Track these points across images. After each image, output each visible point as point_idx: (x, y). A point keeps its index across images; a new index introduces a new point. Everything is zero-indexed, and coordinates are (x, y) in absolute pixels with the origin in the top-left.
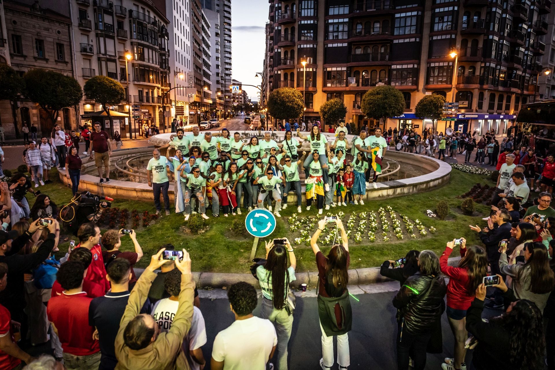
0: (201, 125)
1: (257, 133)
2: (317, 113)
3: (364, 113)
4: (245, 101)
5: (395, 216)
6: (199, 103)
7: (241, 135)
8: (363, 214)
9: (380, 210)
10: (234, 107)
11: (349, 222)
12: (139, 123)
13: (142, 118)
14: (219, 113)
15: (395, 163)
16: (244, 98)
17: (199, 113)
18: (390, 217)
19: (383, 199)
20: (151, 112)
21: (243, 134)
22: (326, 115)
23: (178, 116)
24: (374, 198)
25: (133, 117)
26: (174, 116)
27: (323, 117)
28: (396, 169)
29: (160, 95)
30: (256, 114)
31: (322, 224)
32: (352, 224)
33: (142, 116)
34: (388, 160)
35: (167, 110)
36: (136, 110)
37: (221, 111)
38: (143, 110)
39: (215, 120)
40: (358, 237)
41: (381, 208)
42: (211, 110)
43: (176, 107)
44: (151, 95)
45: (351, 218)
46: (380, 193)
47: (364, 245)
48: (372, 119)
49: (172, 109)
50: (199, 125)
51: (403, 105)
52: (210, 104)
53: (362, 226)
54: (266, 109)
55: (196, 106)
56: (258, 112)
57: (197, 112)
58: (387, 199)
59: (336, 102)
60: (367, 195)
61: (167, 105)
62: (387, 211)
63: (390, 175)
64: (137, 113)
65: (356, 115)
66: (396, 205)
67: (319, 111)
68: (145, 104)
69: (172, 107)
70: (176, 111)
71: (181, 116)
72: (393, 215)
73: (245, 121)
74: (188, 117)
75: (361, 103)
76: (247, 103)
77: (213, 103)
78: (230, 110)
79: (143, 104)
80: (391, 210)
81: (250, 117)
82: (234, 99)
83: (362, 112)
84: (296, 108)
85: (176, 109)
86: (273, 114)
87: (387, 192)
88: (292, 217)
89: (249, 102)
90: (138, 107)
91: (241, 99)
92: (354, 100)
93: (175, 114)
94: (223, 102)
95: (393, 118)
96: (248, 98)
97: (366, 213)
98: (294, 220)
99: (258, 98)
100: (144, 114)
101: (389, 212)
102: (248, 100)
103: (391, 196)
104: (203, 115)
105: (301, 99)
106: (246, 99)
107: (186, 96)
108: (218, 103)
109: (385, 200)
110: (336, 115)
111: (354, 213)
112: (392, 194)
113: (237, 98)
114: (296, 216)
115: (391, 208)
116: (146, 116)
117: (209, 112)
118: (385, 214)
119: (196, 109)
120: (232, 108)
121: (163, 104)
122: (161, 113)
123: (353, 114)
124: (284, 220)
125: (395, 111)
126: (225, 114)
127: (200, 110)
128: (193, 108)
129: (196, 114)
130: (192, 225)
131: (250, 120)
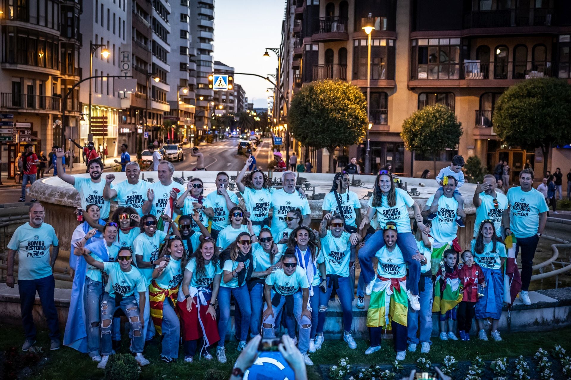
0: (144, 158)
2: (397, 134)
3: (500, 135)
4: (240, 108)
6: (141, 110)
7: (230, 181)
8: (500, 363)
9: (538, 354)
13: (17, 141)
14: (183, 131)
16: (239, 101)
17: (140, 131)
18: (561, 371)
20: (37, 128)
22: (417, 139)
23: (94, 137)
24: (524, 326)
26: (86, 137)
27: (411, 144)
29: (59, 92)
30: (262, 136)
33: (18, 136)
34: (556, 242)
35: (72, 124)
36: (5, 124)
37: (188, 127)
38: (19, 125)
39: (175, 148)
41: (541, 350)
42: (167, 125)
43: (91, 118)
44: (38, 93)
45: (473, 372)
46: (537, 315)
48: (518, 149)
49: (82, 122)
50: (139, 157)
52: (165, 112)
54: (286, 126)
55: (135, 116)
56: (269, 130)
57: (136, 129)
58: (553, 330)
59: (438, 111)
60: (509, 320)
61: (72, 114)
62: (554, 357)
63: (559, 275)
64: (5, 131)
65: (482, 141)
67: (400, 130)
68: (25, 111)
69: (83, 119)
70: (91, 126)
71: (101, 137)
72: (568, 366)
73: (239, 150)
74: (115, 139)
75: (492, 114)
76: (244, 110)
77: (171, 110)
78: (207, 125)
79: (20, 111)
80: (562, 354)
81: (250, 142)
82: (217, 103)
83: (495, 134)
84: (352, 124)
85: (91, 122)
86: (300, 135)
87: (554, 313)
88: (338, 364)
89: (249, 109)
90: (9, 118)
91: (232, 102)
92: (478, 108)
93: (88, 133)
94: (193, 108)
95: (565, 147)
96: (246, 101)
97: (505, 360)
98: (342, 374)
99: (269, 100)
100: (21, 133)
101: (560, 358)
102: (246, 105)
103: (563, 322)
104: (150, 136)
105: (361, 106)
106: (243, 103)
107: (114, 95)
108: (182, 111)
109: (549, 331)
110: (439, 139)
111: (480, 360)
112: (565, 317)
113: (223, 100)
114: (347, 365)
115: (562, 349)
116: (26, 136)
117: (162, 130)
118: (549, 364)
119: (133, 122)
120: (211, 122)
121: (63, 111)
122: (59, 131)
123: (475, 137)
124: (321, 373)
125: (568, 133)
126: (196, 133)
127: (143, 126)
128: (129, 121)
129: (133, 133)
130: (113, 379)
131: (249, 148)
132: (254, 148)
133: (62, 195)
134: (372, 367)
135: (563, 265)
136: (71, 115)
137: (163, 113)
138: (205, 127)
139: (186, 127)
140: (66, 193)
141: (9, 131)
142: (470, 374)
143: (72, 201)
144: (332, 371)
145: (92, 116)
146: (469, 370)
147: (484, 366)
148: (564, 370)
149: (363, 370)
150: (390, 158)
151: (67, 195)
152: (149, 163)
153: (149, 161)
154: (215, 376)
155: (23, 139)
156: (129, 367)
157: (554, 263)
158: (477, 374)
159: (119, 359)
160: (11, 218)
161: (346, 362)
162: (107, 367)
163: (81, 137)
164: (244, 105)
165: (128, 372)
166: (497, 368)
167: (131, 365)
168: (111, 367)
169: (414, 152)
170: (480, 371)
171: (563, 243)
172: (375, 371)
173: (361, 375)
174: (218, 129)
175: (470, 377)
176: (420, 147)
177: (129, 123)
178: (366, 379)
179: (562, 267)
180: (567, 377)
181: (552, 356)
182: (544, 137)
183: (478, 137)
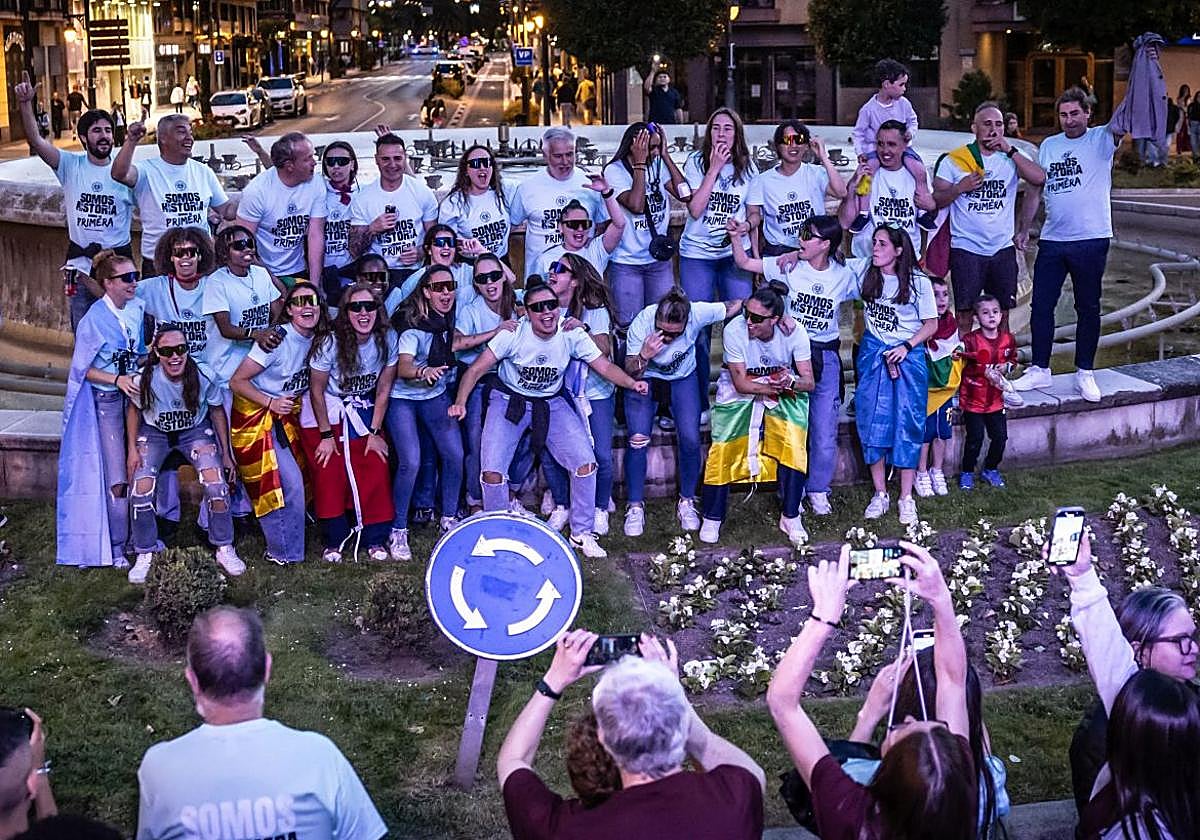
0: (217, 111)
1: (488, 135)
2: (797, 29)
3: (1032, 20)
5: (1191, 533)
7: (411, 151)
8: (1030, 529)
9: (1116, 507)
10: (382, 13)
11: (958, 570)
14: (305, 46)
15: (1193, 271)
17: (204, 49)
18: (1167, 541)
19: (1131, 449)
21: (418, 144)
22: (843, 38)
23: (99, 69)
24: (1087, 447)
26: (81, 70)
27: (828, 50)
30: (488, 48)
31: (827, 586)
32: (972, 580)
34: (1160, 258)
35: (48, 40)
37: (317, 36)
39: (286, 84)
40: (1006, 647)
41: (1122, 497)
42: (267, 31)
43: (90, 24)
45: (972, 554)
46: (1114, 422)
47: (1039, 684)
48: (1076, 51)
49: (69, 35)
50: (206, 110)
53: (1023, 590)
54: (540, 21)
55: (190, 14)
56: (503, 34)
57: (195, 46)
58: (1152, 452)
60: (1052, 435)
61: (47, 17)
62: (1154, 513)
63: (1167, 331)
65: (994, 34)
67: (804, 18)
69: (71, 26)
70: (90, 43)
71: (118, 67)
72: (1181, 530)
74: (148, 70)
78: (360, 28)
80: (1170, 504)
81: (459, 63)
83: (1021, 18)
84: (691, 9)
85: (90, 34)
86: (573, 40)
87: (1153, 416)
88: (670, 555)
93: (86, 59)
95: (1183, 41)
97: (1043, 522)
98: (677, 571)
101: (1165, 513)
103: (1174, 434)
104: (227, 60)
109: (1142, 456)
110: (893, 35)
111: (987, 527)
112: (1177, 423)
114: (688, 551)
115: (1170, 493)
117: (255, 44)
118: (1140, 528)
119: (187, 29)
120: (368, 20)
121: (24, 13)
122: (19, 58)
123: (977, 28)
124: (631, 572)
125: (1188, 10)
126: (334, 48)
127: (211, 37)
128: (177, 27)
129: (189, 54)
130: (165, 604)
131: (458, 77)
132: (469, 77)
133: (30, 201)
134: (745, 553)
135: (1176, 310)
136: (43, 19)
138: (354, 34)
139: (309, 34)
140: (37, 197)
142: (965, 558)
143: (52, 214)
144: (656, 565)
145: (91, 19)
146: (961, 548)
147: (994, 539)
148: (1173, 538)
149: (726, 560)
150: (783, 86)
151: (41, 201)
152: (230, 122)
153: (228, 118)
154: (391, 587)
156: (199, 575)
157: (1153, 306)
158: (981, 557)
159: (174, 560)
161: (687, 545)
162: (148, 579)
163: (71, 71)
165: (197, 588)
166: (1025, 541)
167: (205, 572)
168: (159, 577)
169: (838, 67)
170: (986, 551)
171: (1177, 260)
172: (752, 561)
173: (721, 572)
174: (385, 37)
175: (965, 564)
176: (852, 56)
177: (178, 33)
178: (734, 582)
179: (1174, 314)
180: (1180, 553)
181: (1147, 509)
182: (1132, 21)
183: (984, 27)
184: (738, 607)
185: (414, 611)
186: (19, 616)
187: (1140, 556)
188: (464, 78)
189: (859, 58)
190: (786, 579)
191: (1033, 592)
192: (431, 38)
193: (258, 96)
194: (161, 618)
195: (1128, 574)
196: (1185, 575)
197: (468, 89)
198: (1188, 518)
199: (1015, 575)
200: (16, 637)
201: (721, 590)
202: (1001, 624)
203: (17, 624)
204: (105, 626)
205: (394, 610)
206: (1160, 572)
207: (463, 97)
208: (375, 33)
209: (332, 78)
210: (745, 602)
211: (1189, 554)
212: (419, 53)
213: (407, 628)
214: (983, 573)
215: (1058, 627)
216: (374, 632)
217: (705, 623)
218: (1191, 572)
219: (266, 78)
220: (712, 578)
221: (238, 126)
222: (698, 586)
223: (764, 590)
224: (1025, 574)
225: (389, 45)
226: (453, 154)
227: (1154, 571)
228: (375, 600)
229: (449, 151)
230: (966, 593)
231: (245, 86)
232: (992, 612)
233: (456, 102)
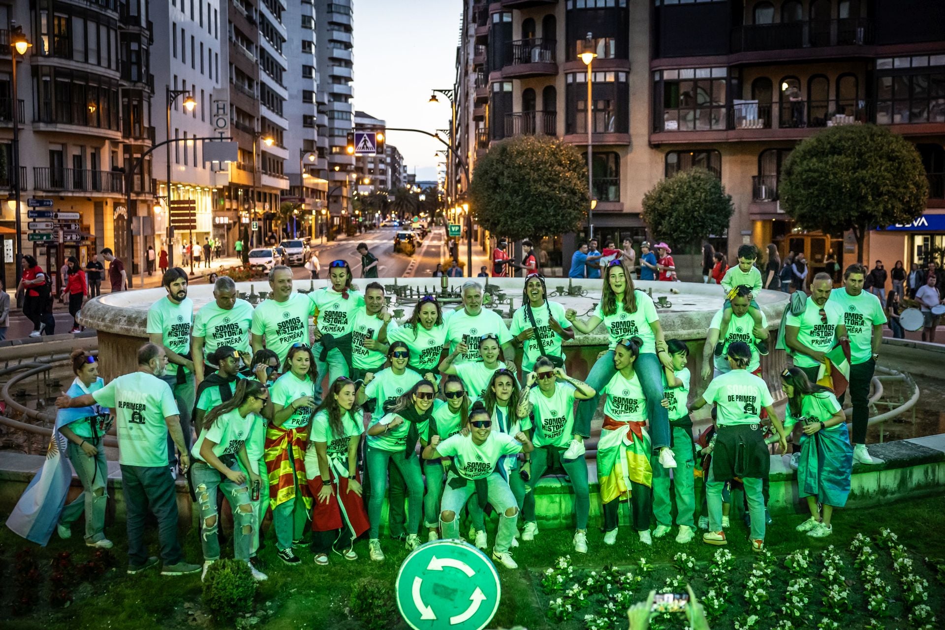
0: (253, 261)
1: (432, 284)
2: (636, 215)
3: (790, 213)
4: (396, 181)
5: (908, 562)
6: (246, 189)
8: (799, 557)
9: (856, 543)
10: (362, 200)
11: (750, 584)
12: (48, 255)
13: (61, 241)
14: (311, 219)
15: (902, 381)
16: (394, 170)
17: (245, 220)
18: (891, 567)
19: (864, 503)
20: (90, 221)
22: (665, 222)
23: (176, 232)
25: (31, 237)
26: (164, 232)
27: (655, 230)
28: (907, 399)
29: (121, 164)
30: (430, 224)
32: (760, 591)
33: (61, 233)
35: (142, 212)
36: (41, 214)
37: (319, 213)
38: (62, 216)
39: (299, 245)
41: (860, 536)
42: (286, 210)
43: (171, 202)
44: (89, 166)
45: (760, 573)
48: (818, 233)
49: (157, 210)
51: (918, 186)
52: (283, 191)
53: (795, 599)
54: (466, 207)
55: (236, 197)
56: (440, 215)
57: (239, 218)
58: (878, 505)
59: (694, 179)
61: (142, 198)
62: (881, 547)
63: (885, 422)
64: (42, 225)
65: (764, 222)
66: (913, 525)
67: (639, 208)
68: (70, 194)
69: (158, 203)
70: (171, 215)
71: (188, 231)
72: (901, 559)
73: (395, 245)
74: (208, 233)
75: (778, 181)
76: (401, 185)
77: (291, 187)
78: (347, 208)
79: (62, 194)
80: (893, 541)
81: (412, 233)
82: (361, 175)
83: (782, 211)
84: (566, 202)
85: (171, 209)
86: (488, 220)
87: (879, 480)
88: (556, 568)
89: (409, 182)
90: (46, 205)
91: (384, 172)
92: (755, 173)
93: (167, 225)
94: (324, 184)
95: (889, 228)
96: (405, 172)
97: (807, 552)
98: (561, 580)
99: (439, 169)
100: (65, 229)
101: (889, 548)
102: (405, 177)
103: (893, 493)
104: (260, 228)
105: (579, 174)
106: (400, 174)
107: (204, 167)
108: (307, 188)
109: (871, 508)
110: (698, 221)
111: (769, 554)
112: (895, 486)
113: (370, 170)
114: (568, 566)
115: (893, 534)
116: (73, 232)
117: (279, 218)
118: (873, 557)
119: (234, 207)
120: (352, 204)
121: (128, 193)
122: (123, 223)
123: (753, 217)
124: (530, 579)
125: (893, 207)
126: (329, 221)
127: (249, 213)
128: (228, 205)
129: (235, 223)
130: (216, 597)
131: (411, 242)
132: (418, 242)
133: (131, 321)
134: (606, 568)
135: (891, 408)
136: (140, 198)
137: (279, 193)
138: (343, 212)
139: (314, 212)
140: (136, 318)
141: (47, 226)
142: (755, 576)
144: (547, 576)
145: (172, 199)
146: (752, 569)
147: (774, 563)
148: (896, 565)
149: (593, 573)
151: (138, 321)
152: (261, 269)
153: (260, 266)
154: (370, 589)
155: (69, 238)
156: (240, 578)
157: (876, 405)
158: (766, 575)
159: (224, 567)
160: (55, 357)
161: (568, 562)
163: (157, 233)
164: (401, 177)
165: (238, 587)
166: (795, 565)
167: (243, 576)
168: (212, 578)
170: (769, 571)
171: (890, 374)
172: (611, 574)
173: (590, 581)
174: (364, 215)
175: (755, 580)
176: (671, 235)
177: (228, 210)
178: (598, 588)
179: (889, 410)
180: (901, 575)
181: (877, 545)
182: (856, 214)
183: (758, 217)
184: (602, 606)
185: (385, 605)
186: (116, 603)
187: (874, 577)
188: (415, 242)
189: (675, 235)
190: (634, 587)
191: (802, 600)
192: (393, 215)
193: (280, 252)
194: (213, 606)
195: (866, 589)
196: (905, 591)
197: (417, 249)
198: (905, 551)
199: (789, 588)
200: (114, 618)
201: (591, 594)
202: (781, 622)
203: (115, 609)
204: (175, 612)
205: (371, 604)
206: (888, 589)
207: (414, 256)
208: (357, 212)
209: (328, 240)
210: (606, 602)
211: (907, 576)
212: (385, 226)
213: (378, 616)
214: (767, 587)
215: (820, 625)
216: (357, 618)
217: (580, 616)
218: (909, 589)
219: (285, 240)
220: (583, 585)
221: (266, 272)
222: (575, 591)
223: (620, 595)
224: (796, 587)
225: (365, 220)
226: (411, 295)
227: (884, 588)
228: (358, 597)
229: (408, 292)
230: (756, 600)
231: (271, 245)
232: (773, 614)
233: (409, 258)
